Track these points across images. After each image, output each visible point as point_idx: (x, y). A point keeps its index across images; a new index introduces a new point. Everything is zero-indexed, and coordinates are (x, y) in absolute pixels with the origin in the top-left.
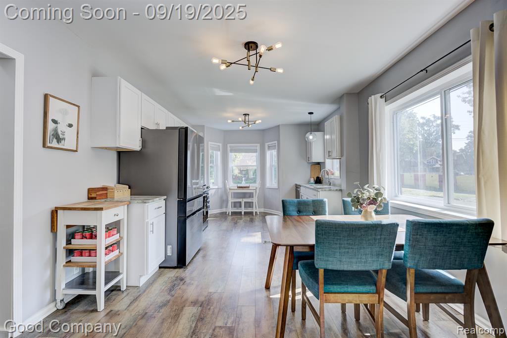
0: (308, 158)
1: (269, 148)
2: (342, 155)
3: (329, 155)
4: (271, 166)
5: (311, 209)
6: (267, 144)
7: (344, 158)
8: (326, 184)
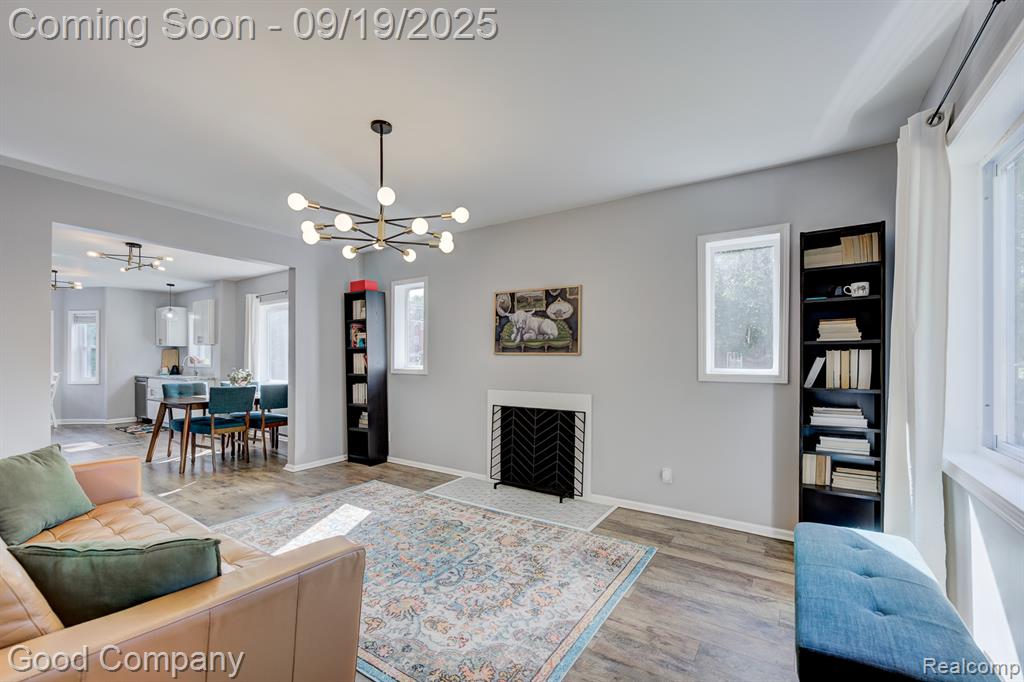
0: (160, 340)
1: (77, 319)
2: (216, 342)
3: (199, 341)
5: (192, 391)
6: (70, 314)
7: (218, 346)
8: (189, 374)
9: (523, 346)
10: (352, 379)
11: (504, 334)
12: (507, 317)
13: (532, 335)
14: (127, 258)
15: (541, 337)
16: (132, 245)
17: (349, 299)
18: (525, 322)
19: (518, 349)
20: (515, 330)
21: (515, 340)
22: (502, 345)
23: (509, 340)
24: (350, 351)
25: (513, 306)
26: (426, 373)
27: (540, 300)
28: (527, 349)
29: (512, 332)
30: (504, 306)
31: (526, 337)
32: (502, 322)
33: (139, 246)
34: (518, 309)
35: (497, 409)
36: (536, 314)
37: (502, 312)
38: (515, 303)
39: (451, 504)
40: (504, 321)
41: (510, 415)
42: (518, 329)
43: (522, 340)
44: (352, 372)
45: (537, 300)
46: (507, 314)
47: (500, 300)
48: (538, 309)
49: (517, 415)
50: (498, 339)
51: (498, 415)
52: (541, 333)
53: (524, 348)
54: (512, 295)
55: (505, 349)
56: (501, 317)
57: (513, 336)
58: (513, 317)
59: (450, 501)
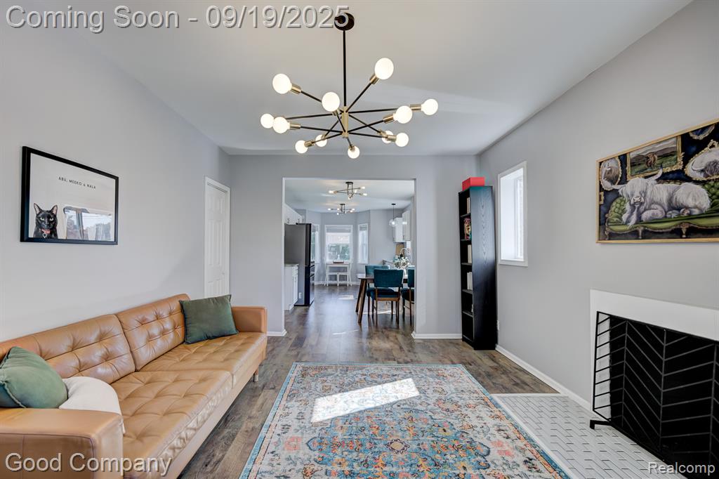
0: (394, 238)
1: (361, 229)
4: (363, 245)
6: (359, 226)
9: (640, 230)
10: (466, 269)
11: (612, 215)
12: (616, 191)
13: (658, 212)
14: (346, 191)
15: (674, 214)
16: (348, 183)
17: (464, 197)
18: (644, 193)
19: (634, 234)
20: (628, 207)
21: (628, 221)
22: (608, 230)
23: (619, 223)
24: (465, 244)
25: (624, 173)
26: (526, 265)
27: (673, 153)
28: (648, 234)
29: (624, 211)
30: (611, 175)
31: (646, 215)
32: (608, 198)
33: (352, 183)
34: (632, 176)
35: (602, 317)
36: (665, 178)
37: (607, 185)
38: (628, 168)
39: (505, 423)
40: (610, 197)
41: (622, 329)
42: (633, 206)
43: (639, 220)
44: (467, 261)
45: (666, 155)
46: (616, 187)
47: (605, 169)
48: (669, 169)
49: (631, 332)
50: (603, 222)
51: (606, 326)
52: (673, 206)
53: (645, 232)
54: (623, 158)
55: (612, 236)
56: (606, 192)
57: (625, 217)
58: (624, 190)
59: (508, 417)
